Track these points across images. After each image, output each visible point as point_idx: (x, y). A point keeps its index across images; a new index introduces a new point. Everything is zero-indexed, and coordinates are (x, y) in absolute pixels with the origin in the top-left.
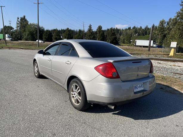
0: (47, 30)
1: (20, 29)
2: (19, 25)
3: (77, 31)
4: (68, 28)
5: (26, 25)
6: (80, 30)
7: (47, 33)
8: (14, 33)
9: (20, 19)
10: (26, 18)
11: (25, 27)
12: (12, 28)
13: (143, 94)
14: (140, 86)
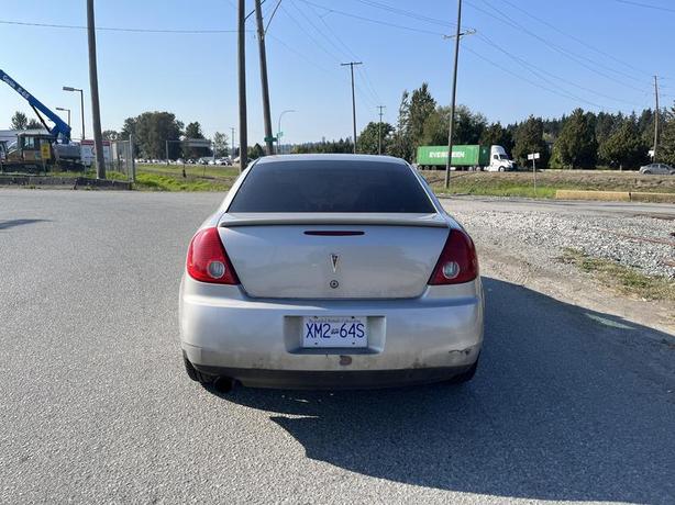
0: (496, 123)
1: (408, 128)
2: (407, 118)
3: (633, 117)
4: (580, 111)
5: (427, 114)
6: (649, 111)
7: (494, 136)
8: (391, 143)
9: (411, 96)
10: (428, 90)
11: (422, 121)
12: (387, 128)
13: (346, 361)
14: (348, 327)
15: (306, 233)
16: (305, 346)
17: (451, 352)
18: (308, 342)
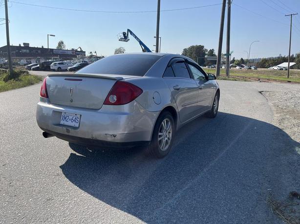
13: (68, 131)
14: (74, 119)
15: (65, 79)
16: (61, 123)
17: (106, 134)
18: (62, 122)
